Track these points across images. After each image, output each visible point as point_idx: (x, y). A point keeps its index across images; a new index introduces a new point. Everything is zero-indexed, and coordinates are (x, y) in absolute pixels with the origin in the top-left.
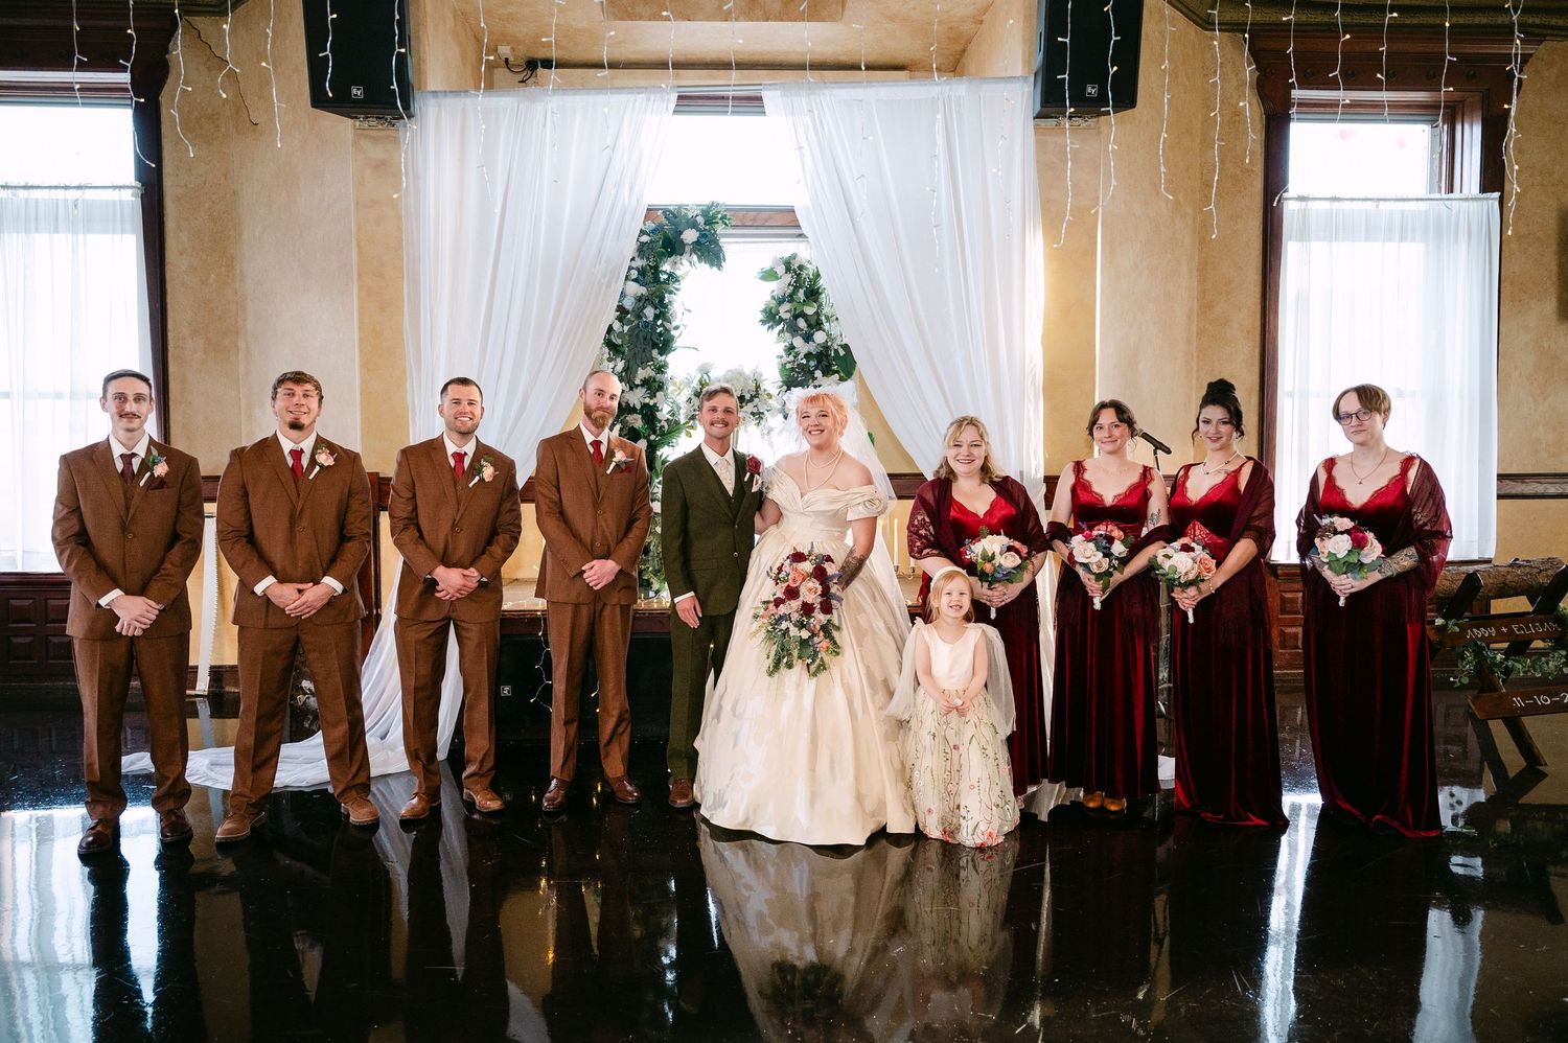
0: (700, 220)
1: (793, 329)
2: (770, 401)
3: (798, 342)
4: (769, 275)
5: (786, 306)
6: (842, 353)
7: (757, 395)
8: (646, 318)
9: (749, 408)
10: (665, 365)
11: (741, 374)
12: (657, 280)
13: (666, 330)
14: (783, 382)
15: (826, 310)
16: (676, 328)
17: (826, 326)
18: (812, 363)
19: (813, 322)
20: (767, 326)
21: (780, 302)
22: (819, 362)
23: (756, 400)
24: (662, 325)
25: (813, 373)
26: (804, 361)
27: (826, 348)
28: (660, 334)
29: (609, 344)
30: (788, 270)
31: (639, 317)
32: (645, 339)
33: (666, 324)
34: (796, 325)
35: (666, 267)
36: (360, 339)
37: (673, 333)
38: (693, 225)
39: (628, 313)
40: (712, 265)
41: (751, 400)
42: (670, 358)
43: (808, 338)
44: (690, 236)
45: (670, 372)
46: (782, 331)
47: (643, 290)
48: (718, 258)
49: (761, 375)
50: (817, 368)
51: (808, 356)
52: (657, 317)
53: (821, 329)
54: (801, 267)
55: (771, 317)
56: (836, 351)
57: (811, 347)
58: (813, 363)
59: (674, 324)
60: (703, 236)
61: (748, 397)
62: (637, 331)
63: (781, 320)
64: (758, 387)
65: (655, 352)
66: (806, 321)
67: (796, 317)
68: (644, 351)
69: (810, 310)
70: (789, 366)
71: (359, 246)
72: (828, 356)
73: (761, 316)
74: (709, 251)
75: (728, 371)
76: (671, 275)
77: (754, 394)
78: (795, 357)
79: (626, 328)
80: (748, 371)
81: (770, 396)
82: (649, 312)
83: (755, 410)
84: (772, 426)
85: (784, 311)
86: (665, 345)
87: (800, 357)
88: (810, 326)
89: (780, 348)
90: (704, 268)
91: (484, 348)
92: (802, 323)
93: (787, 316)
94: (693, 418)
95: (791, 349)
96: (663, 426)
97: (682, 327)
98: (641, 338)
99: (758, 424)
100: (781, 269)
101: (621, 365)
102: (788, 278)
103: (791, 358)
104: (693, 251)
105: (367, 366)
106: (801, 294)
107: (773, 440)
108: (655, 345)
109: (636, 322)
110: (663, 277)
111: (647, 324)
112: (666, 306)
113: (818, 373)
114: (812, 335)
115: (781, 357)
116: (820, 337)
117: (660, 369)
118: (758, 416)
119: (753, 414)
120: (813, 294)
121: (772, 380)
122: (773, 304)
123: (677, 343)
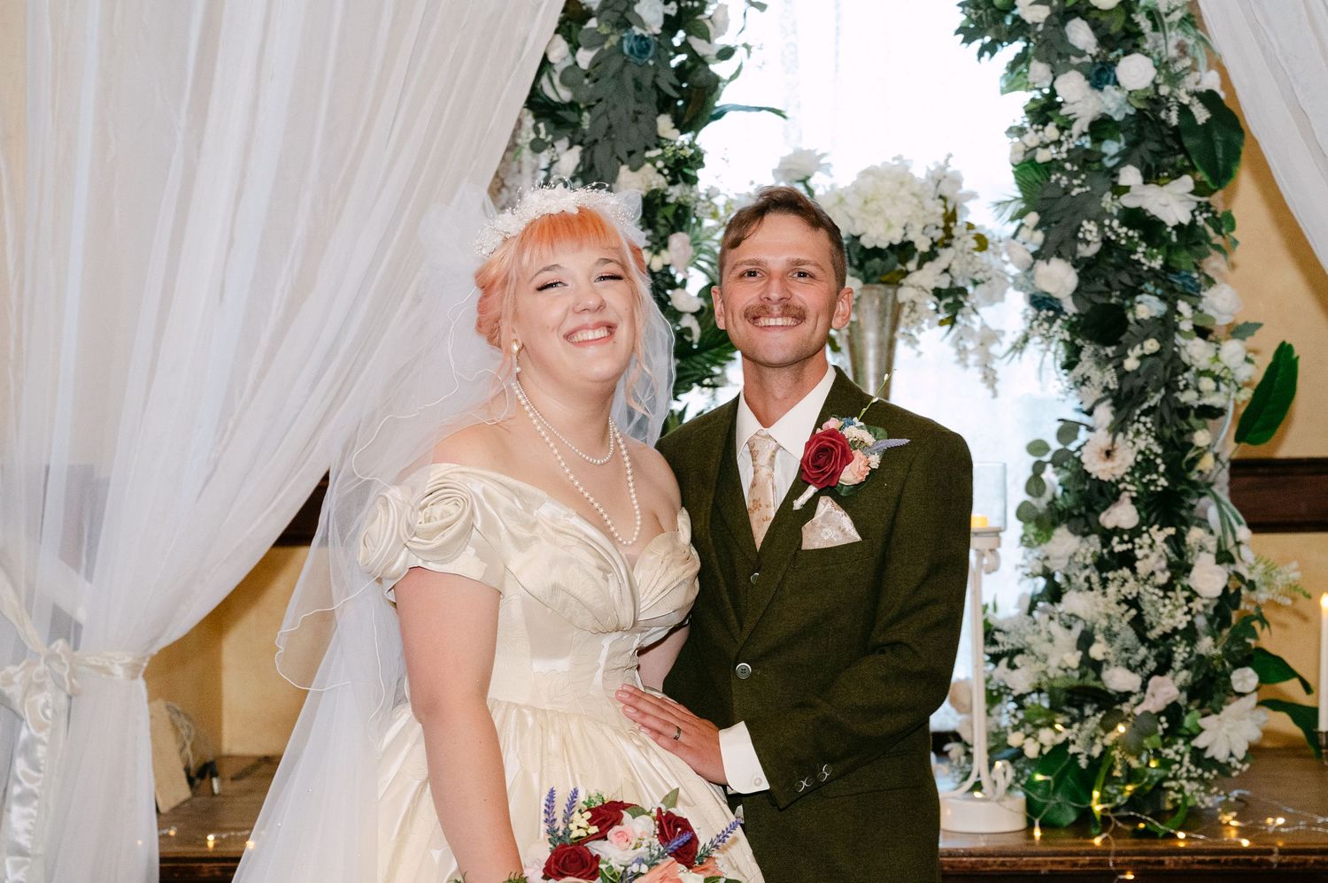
1: (1055, 53)
2: (983, 257)
3: (1073, 89)
6: (1201, 114)
7: (948, 239)
8: (642, 25)
9: (927, 277)
10: (697, 160)
11: (902, 180)
13: (698, 61)
14: (1025, 200)
16: (726, 53)
17: (1150, 39)
18: (1111, 147)
19: (1115, 27)
20: (977, 44)
22: (1133, 144)
23: (946, 256)
24: (686, 47)
25: (1113, 173)
26: (1087, 143)
27: (1155, 101)
28: (681, 71)
29: (537, 104)
31: (624, 23)
32: (638, 86)
33: (699, 45)
34: (1064, 37)
37: (720, 69)
39: (588, 15)
41: (931, 255)
42: (709, 138)
43: (1100, 75)
45: (705, 178)
46: (1022, 59)
49: (957, 181)
50: (1125, 158)
51: (1101, 127)
52: (671, 24)
53: (1136, 48)
56: (1184, 110)
57: (1111, 102)
58: (1114, 147)
59: (720, 42)
61: (923, 246)
62: (616, 64)
63: (1021, 28)
64: (951, 217)
65: (665, 124)
66: (1095, 27)
67: (1063, 16)
68: (636, 120)
70: (1043, 156)
72: (1159, 125)
73: (958, 16)
75: (867, 173)
77: (939, 234)
78: (1061, 129)
79: (585, 58)
81: (982, 243)
82: (650, 11)
83: (944, 283)
84: (994, 326)
85: (1029, 2)
86: (695, 104)
87: (1076, 129)
88: (1105, 40)
89: (1015, 107)
92: (1080, 34)
93: (1038, 13)
95: (1045, 111)
96: (688, 331)
97: (740, 54)
98: (630, 85)
99: (952, 321)
101: (569, 159)
103: (1051, 132)
107: (996, 365)
108: (665, 104)
109: (614, 39)
111: (643, 44)
113: (1130, 175)
114: (1114, 63)
115: (1021, 131)
116: (1135, 72)
117: (683, 170)
118: (952, 300)
119: (938, 293)
123: (725, 98)
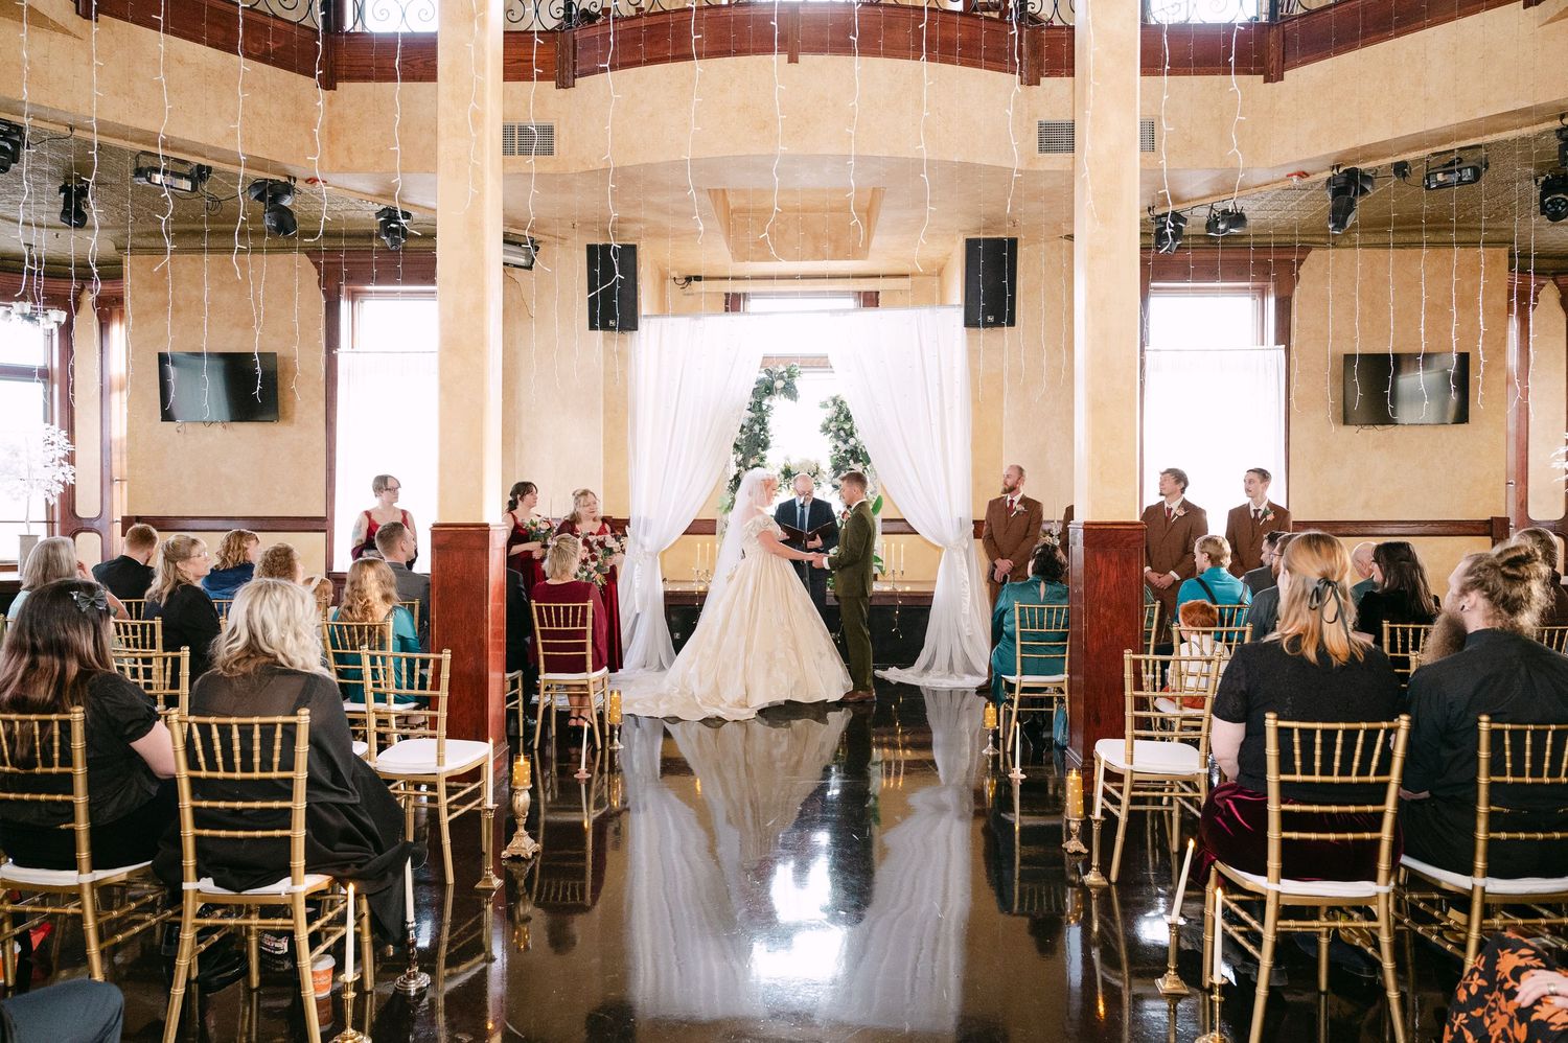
0: (785, 375)
1: (837, 436)
3: (840, 444)
4: (824, 405)
5: (834, 424)
6: (864, 450)
8: (755, 430)
10: (765, 456)
11: (808, 461)
12: (761, 410)
13: (766, 437)
14: (832, 465)
15: (855, 425)
16: (771, 436)
17: (855, 435)
19: (848, 433)
20: (823, 433)
21: (830, 422)
22: (851, 455)
24: (764, 434)
25: (848, 461)
26: (844, 454)
27: (855, 447)
28: (763, 439)
29: (736, 446)
30: (834, 404)
31: (751, 430)
32: (755, 442)
33: (766, 434)
34: (839, 434)
35: (766, 402)
36: (604, 445)
37: (769, 438)
38: (782, 378)
39: (745, 428)
40: (792, 399)
42: (767, 453)
43: (846, 442)
44: (779, 384)
45: (767, 461)
46: (832, 437)
47: (753, 415)
48: (795, 396)
49: (819, 461)
50: (850, 458)
51: (846, 451)
52: (761, 430)
53: (852, 436)
54: (842, 402)
55: (826, 429)
56: (861, 449)
57: (847, 447)
58: (849, 456)
59: (770, 433)
60: (787, 383)
62: (750, 438)
63: (831, 431)
64: (818, 468)
65: (760, 449)
66: (844, 432)
67: (839, 430)
68: (754, 449)
69: (847, 427)
70: (835, 457)
71: (605, 396)
72: (856, 452)
73: (820, 428)
74: (790, 391)
75: (801, 460)
76: (768, 406)
78: (839, 452)
79: (744, 437)
80: (813, 459)
81: (825, 473)
82: (757, 428)
85: (833, 426)
86: (765, 445)
87: (841, 452)
88: (847, 435)
89: (830, 446)
90: (788, 401)
91: (670, 450)
92: (842, 433)
93: (835, 429)
94: (780, 485)
95: (836, 447)
97: (774, 435)
98: (752, 442)
100: (830, 403)
101: (740, 457)
102: (835, 408)
103: (837, 452)
104: (782, 392)
105: (607, 460)
106: (842, 417)
108: (759, 446)
109: (750, 433)
110: (764, 407)
111: (755, 434)
112: (766, 424)
113: (851, 462)
114: (848, 440)
115: (831, 452)
116: (852, 441)
117: (762, 459)
120: (848, 418)
121: (826, 466)
122: (827, 422)
123: (771, 444)
